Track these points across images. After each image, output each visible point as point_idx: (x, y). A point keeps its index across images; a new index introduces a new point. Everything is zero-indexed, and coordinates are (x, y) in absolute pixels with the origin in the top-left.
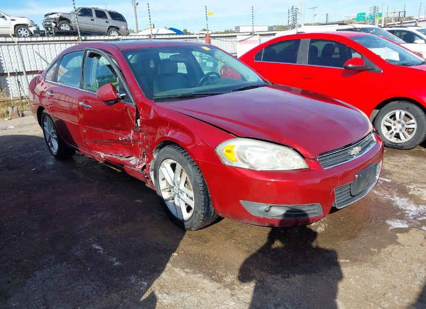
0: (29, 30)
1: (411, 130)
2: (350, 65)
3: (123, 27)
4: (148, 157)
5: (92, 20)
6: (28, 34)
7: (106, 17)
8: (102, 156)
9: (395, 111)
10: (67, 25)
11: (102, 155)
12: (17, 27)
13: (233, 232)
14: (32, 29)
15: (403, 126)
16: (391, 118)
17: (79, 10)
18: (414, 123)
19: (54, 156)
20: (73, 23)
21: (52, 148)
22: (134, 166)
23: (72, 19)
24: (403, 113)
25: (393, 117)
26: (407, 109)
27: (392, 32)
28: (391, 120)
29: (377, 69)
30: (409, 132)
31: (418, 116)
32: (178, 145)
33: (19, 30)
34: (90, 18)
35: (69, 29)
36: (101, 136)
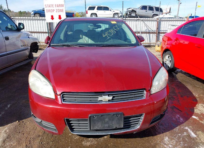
0: (119, 16)
5: (146, 11)
6: (118, 17)
10: (134, 14)
12: (115, 14)
14: (120, 15)
17: (141, 7)
20: (137, 13)
23: (137, 11)
33: (115, 15)
34: (145, 10)
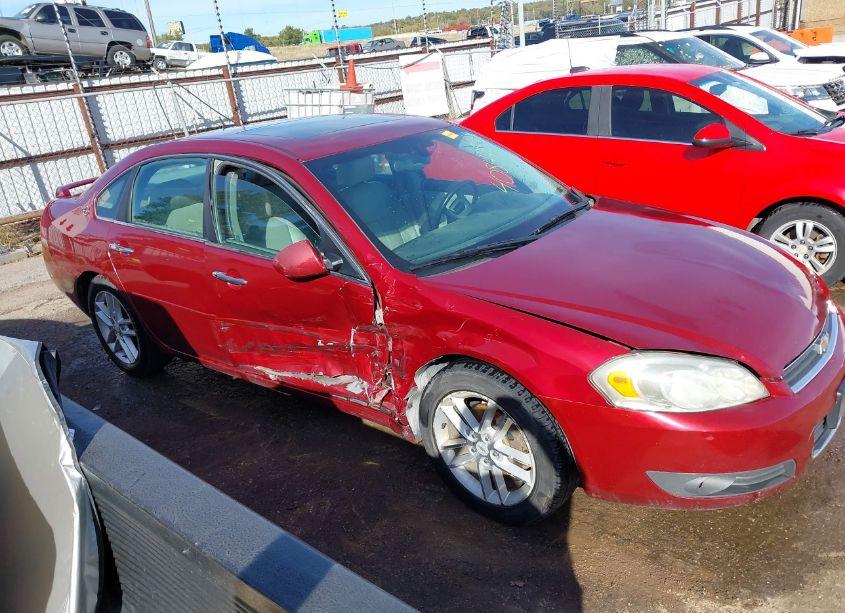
1: (826, 256)
2: (704, 140)
3: (140, 42)
4: (399, 380)
5: (71, 31)
7: (101, 24)
8: (271, 377)
9: (793, 222)
10: (14, 45)
11: (273, 375)
13: (601, 516)
15: (811, 248)
16: (785, 233)
17: (38, 10)
18: (831, 244)
19: (126, 371)
20: (29, 40)
21: (119, 355)
22: (361, 396)
23: (25, 29)
24: (810, 225)
25: (791, 232)
26: (819, 218)
27: (706, 38)
28: (786, 239)
29: (755, 143)
30: (821, 259)
31: (839, 231)
32: (489, 365)
34: (66, 27)
35: (20, 53)
36: (267, 337)
